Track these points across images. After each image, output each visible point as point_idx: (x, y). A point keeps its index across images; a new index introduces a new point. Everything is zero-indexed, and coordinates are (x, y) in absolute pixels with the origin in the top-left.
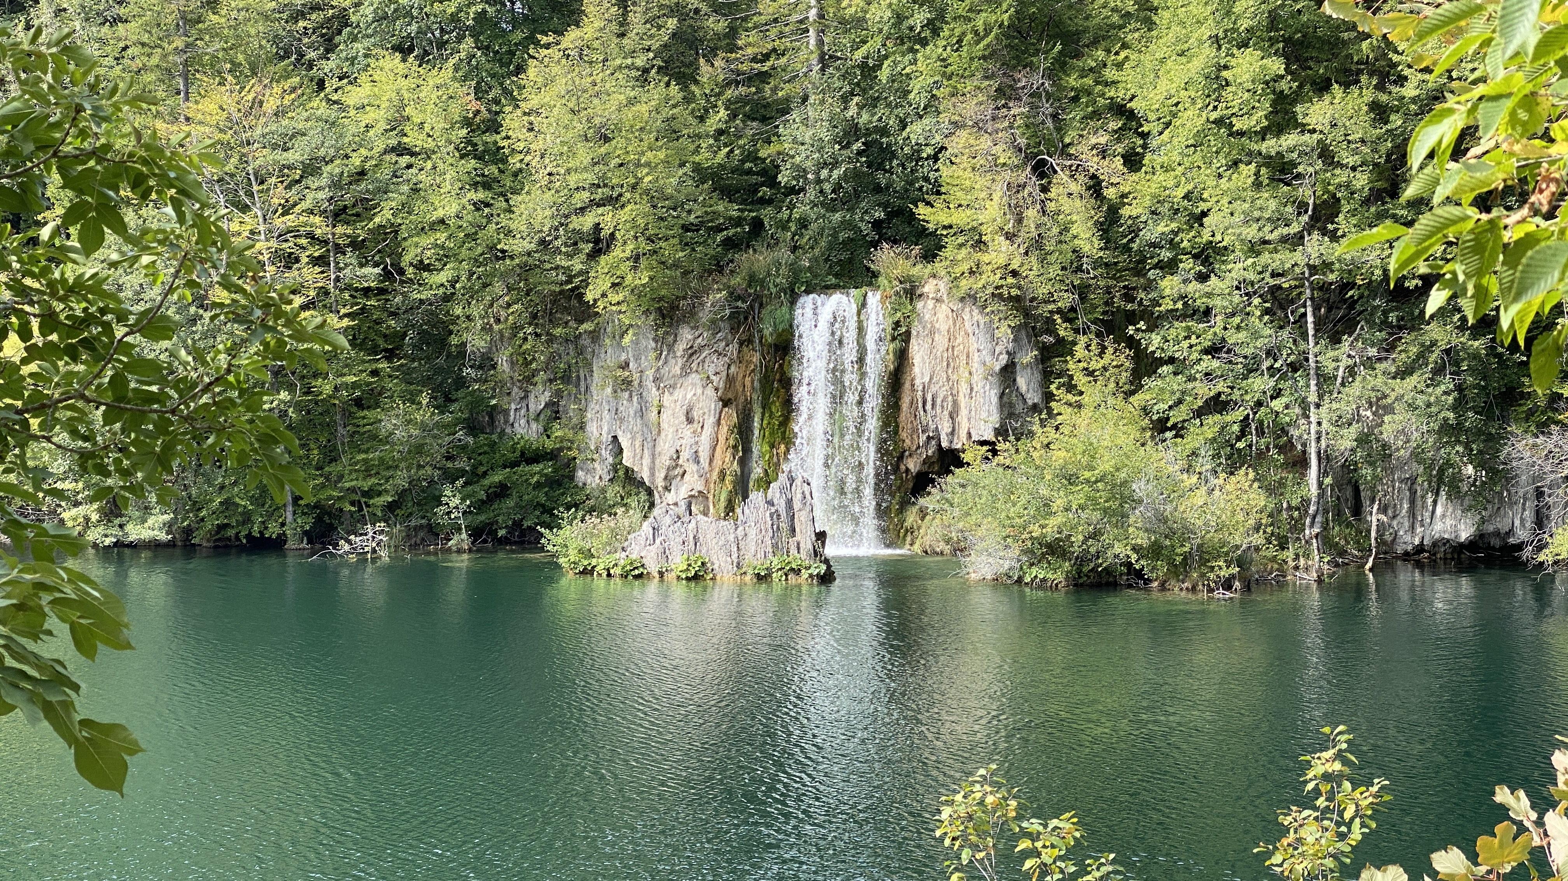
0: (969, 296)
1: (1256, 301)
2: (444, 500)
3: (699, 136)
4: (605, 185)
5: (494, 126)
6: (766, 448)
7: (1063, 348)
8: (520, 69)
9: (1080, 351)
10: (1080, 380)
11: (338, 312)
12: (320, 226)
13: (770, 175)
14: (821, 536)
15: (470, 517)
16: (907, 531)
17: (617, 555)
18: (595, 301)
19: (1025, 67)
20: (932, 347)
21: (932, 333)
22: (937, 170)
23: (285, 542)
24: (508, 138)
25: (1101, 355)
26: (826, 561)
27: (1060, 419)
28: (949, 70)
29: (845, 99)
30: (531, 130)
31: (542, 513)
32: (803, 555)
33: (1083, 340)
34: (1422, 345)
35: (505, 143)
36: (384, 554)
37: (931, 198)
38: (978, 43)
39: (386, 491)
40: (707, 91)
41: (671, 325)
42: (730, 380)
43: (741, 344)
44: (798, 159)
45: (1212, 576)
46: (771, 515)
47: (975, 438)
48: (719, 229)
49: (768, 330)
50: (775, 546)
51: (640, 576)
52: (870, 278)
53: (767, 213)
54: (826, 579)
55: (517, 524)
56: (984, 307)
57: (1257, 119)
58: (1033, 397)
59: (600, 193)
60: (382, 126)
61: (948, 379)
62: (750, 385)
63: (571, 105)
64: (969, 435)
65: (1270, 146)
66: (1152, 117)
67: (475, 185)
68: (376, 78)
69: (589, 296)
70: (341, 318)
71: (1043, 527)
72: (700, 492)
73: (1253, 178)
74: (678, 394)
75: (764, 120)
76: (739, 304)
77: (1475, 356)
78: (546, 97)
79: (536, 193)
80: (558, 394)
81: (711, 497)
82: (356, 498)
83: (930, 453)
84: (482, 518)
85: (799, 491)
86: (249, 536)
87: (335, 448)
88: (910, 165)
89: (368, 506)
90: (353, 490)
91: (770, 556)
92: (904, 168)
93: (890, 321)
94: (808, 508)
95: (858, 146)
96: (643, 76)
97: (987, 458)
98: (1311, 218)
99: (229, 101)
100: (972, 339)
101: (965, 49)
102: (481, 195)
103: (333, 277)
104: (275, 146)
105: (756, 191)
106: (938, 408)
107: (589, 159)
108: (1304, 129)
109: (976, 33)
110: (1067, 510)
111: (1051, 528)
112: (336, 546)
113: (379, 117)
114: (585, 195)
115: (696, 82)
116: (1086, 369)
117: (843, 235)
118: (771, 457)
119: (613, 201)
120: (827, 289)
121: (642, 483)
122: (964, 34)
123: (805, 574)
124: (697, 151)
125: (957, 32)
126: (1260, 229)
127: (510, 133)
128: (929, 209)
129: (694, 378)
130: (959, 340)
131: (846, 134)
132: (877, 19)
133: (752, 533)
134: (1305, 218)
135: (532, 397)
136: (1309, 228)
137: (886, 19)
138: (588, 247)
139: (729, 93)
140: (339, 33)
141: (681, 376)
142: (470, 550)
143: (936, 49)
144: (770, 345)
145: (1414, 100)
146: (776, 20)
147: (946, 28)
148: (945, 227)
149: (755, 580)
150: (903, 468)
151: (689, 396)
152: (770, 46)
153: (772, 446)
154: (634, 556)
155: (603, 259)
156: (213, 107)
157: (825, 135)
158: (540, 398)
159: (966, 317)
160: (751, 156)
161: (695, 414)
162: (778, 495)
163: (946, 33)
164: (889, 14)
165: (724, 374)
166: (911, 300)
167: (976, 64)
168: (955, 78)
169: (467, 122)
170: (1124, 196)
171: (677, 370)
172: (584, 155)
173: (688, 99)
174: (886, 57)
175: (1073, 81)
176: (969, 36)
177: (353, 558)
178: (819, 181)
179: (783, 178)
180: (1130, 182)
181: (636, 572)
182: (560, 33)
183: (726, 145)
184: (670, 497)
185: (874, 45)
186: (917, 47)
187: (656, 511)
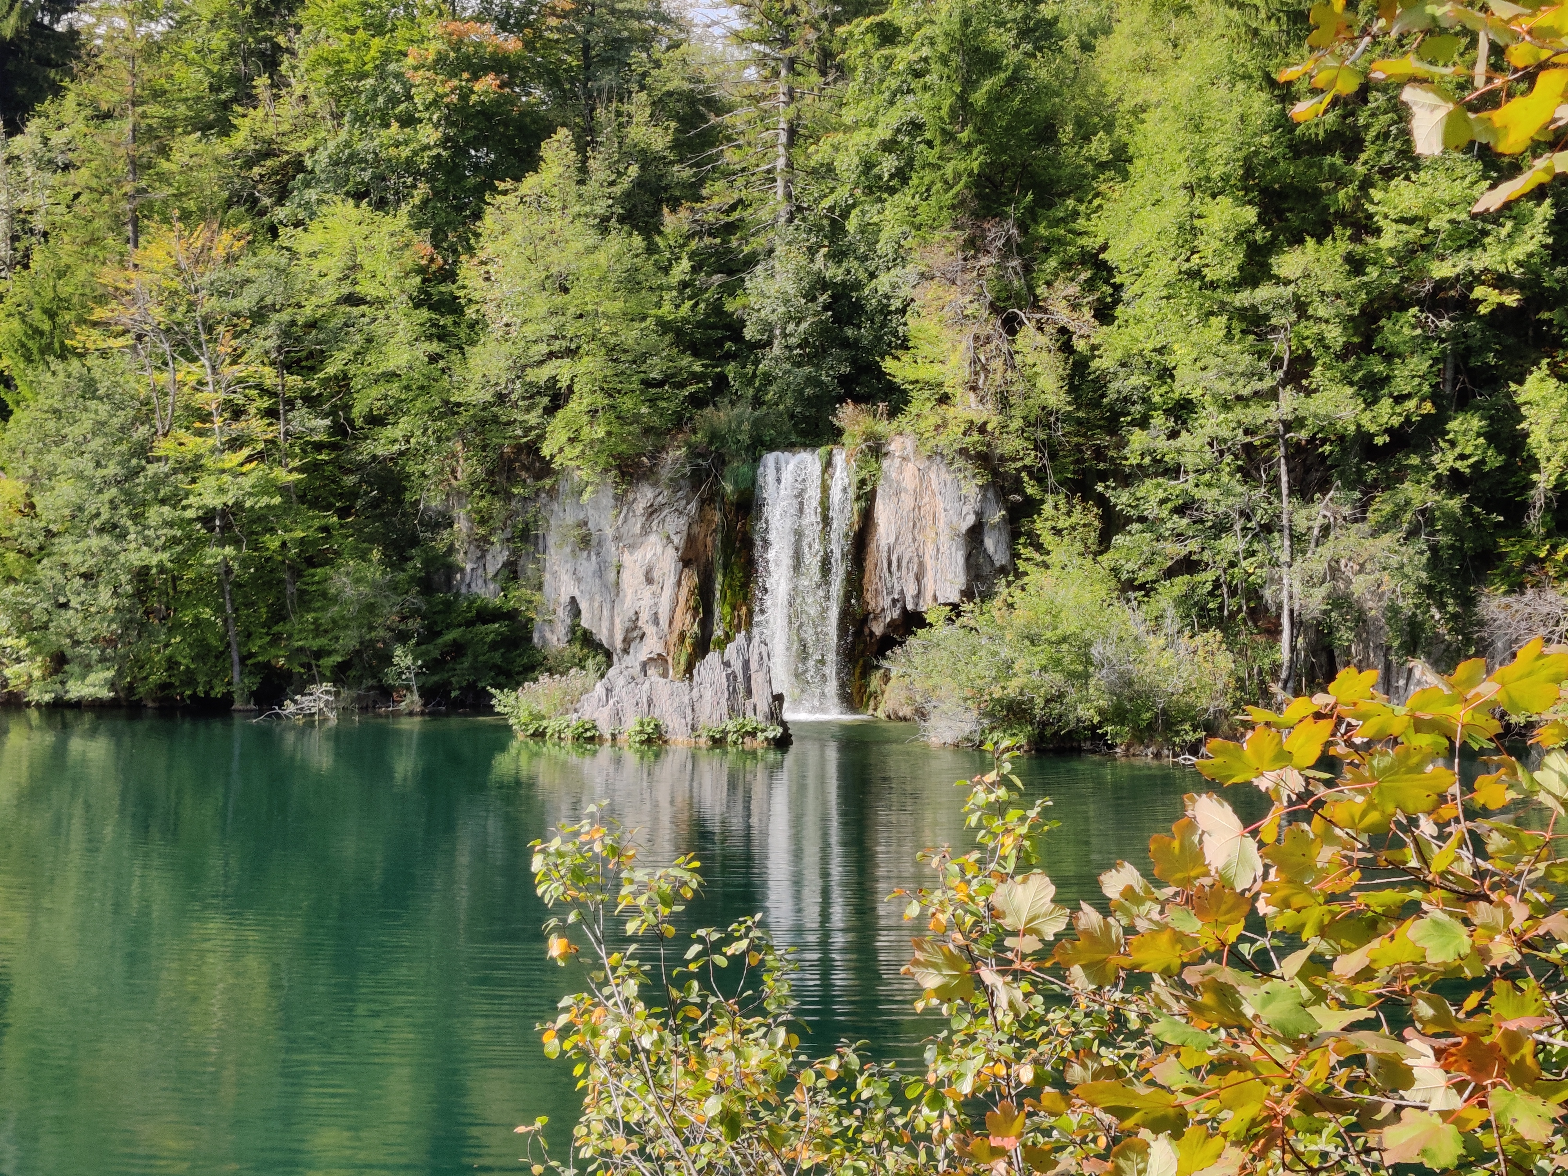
0: (936, 453)
1: (1228, 458)
2: (396, 660)
3: (661, 288)
4: (564, 337)
5: (449, 275)
6: (727, 609)
7: (1032, 507)
8: (477, 216)
9: (1048, 509)
10: (1047, 538)
11: (287, 465)
12: (270, 376)
13: (735, 328)
14: (779, 698)
15: (423, 679)
16: (870, 695)
17: (568, 717)
18: (552, 456)
19: (994, 217)
20: (898, 507)
21: (897, 493)
22: (905, 324)
23: (232, 702)
24: (464, 287)
25: (1069, 514)
26: (783, 724)
27: (1026, 579)
28: (917, 220)
29: (812, 251)
30: (487, 279)
31: (497, 675)
32: (760, 717)
33: (1050, 499)
34: (1397, 505)
35: (461, 293)
36: (332, 716)
37: (899, 353)
38: (946, 191)
39: (335, 651)
40: (672, 243)
41: (630, 483)
42: (691, 540)
43: (703, 502)
44: (763, 313)
45: (1177, 740)
46: (728, 676)
47: (941, 600)
48: (682, 385)
49: (729, 488)
50: (731, 709)
51: (591, 739)
52: (835, 435)
53: (731, 369)
54: (782, 743)
55: (472, 686)
56: (951, 464)
57: (1229, 270)
58: (1000, 558)
59: (556, 346)
60: (334, 275)
61: (914, 540)
62: (712, 545)
63: (528, 253)
64: (935, 599)
65: (1243, 298)
66: (1124, 268)
67: (430, 338)
68: (329, 225)
69: (546, 451)
70: (290, 471)
71: (1004, 688)
72: (659, 655)
73: (1224, 332)
74: (638, 554)
75: (730, 273)
76: (700, 461)
77: (1449, 516)
78: (503, 244)
79: (491, 346)
80: (515, 552)
81: (670, 660)
82: (305, 660)
83: (895, 616)
84: (435, 678)
85: (756, 652)
86: (194, 696)
87: (283, 607)
88: (879, 319)
89: (318, 666)
90: (301, 649)
91: (726, 718)
92: (873, 322)
93: (855, 480)
94: (765, 669)
95: (823, 298)
96: (603, 227)
97: (950, 619)
98: (1286, 373)
99: (177, 247)
100: (939, 498)
101: (933, 198)
102: (435, 347)
103: (282, 430)
104: (221, 294)
105: (721, 346)
106: (904, 569)
107: (545, 309)
108: (1279, 281)
109: (946, 182)
110: (1029, 672)
111: (1012, 688)
112: (281, 706)
113: (333, 265)
114: (544, 348)
115: (660, 233)
116: (1053, 528)
117: (808, 391)
118: (732, 619)
119: (571, 353)
120: (790, 447)
121: (600, 646)
122: (933, 183)
123: (760, 736)
124: (659, 305)
125: (927, 181)
126: (1233, 384)
127: (466, 282)
128: (896, 363)
129: (653, 538)
130: (926, 499)
131: (813, 287)
132: (845, 167)
133: (708, 694)
134: (1280, 374)
135: (489, 557)
136: (1284, 383)
137: (853, 167)
138: (546, 400)
139: (694, 244)
140: (294, 177)
141: (641, 535)
142: (422, 713)
143: (905, 198)
144: (732, 504)
145: (1391, 251)
146: (743, 170)
147: (914, 175)
148: (912, 383)
149: (710, 743)
150: (867, 631)
151: (648, 556)
152: (736, 196)
153: (734, 608)
154: (586, 718)
155: (560, 413)
156: (161, 254)
157: (791, 289)
158: (498, 557)
159: (933, 476)
160: (717, 308)
161: (655, 574)
162: (735, 655)
163: (914, 181)
164: (856, 160)
165: (685, 533)
166: (877, 457)
167: (945, 213)
168: (924, 229)
169: (421, 270)
170: (1094, 348)
171: (637, 529)
172: (542, 304)
173: (651, 249)
174: (854, 206)
175: (1042, 230)
176: (939, 185)
177: (300, 721)
178: (785, 335)
179: (749, 333)
180: (1101, 334)
181: (588, 734)
182: (518, 179)
183: (690, 298)
184: (628, 660)
185: (842, 194)
186: (885, 196)
187: (612, 672)
